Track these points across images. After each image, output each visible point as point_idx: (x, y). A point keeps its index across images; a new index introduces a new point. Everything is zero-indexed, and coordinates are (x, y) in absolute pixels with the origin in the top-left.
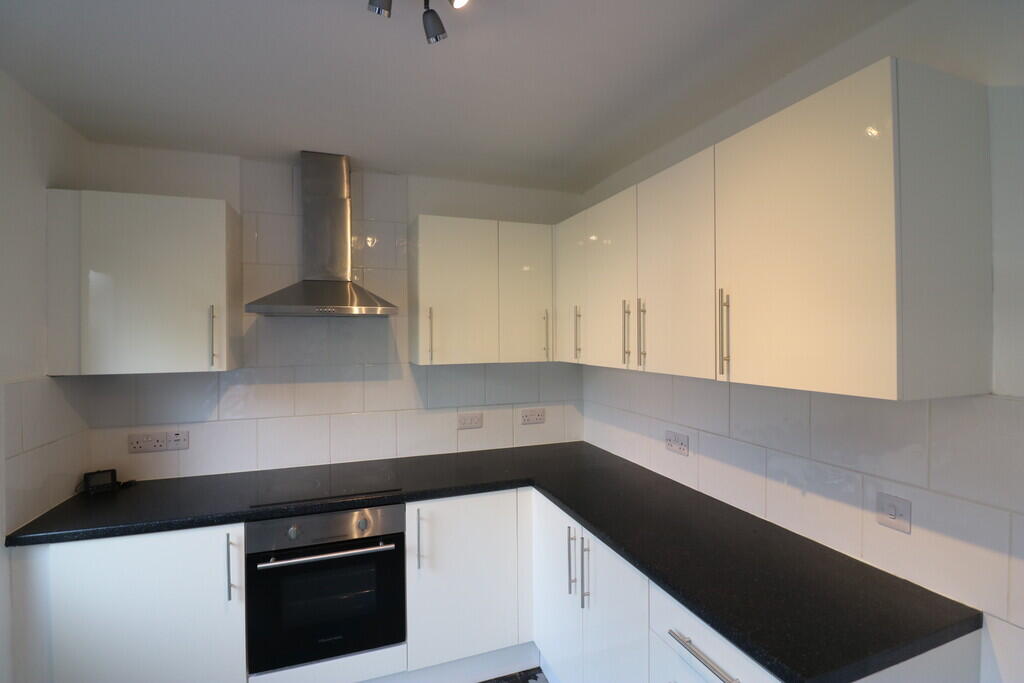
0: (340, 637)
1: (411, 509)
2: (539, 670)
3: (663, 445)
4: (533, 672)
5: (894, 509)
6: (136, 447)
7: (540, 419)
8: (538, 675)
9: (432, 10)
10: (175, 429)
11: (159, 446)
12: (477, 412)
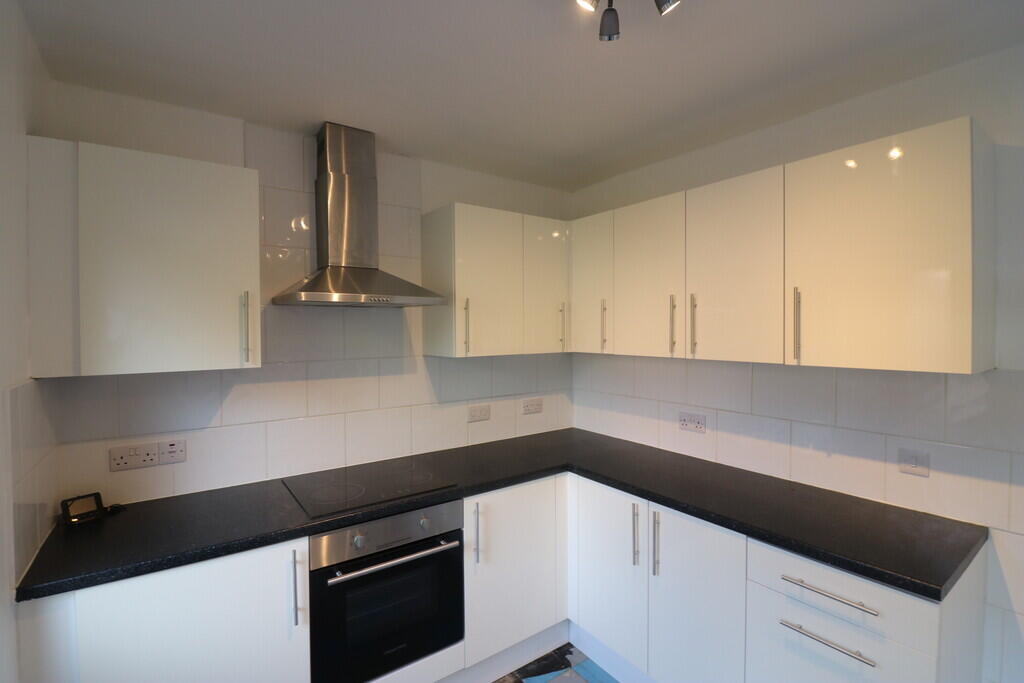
0: (404, 645)
1: (469, 503)
2: (569, 645)
3: (677, 425)
4: (566, 649)
5: (914, 460)
6: (119, 463)
7: (538, 409)
8: (572, 650)
9: (614, 10)
10: (169, 439)
11: (147, 460)
12: (484, 404)
